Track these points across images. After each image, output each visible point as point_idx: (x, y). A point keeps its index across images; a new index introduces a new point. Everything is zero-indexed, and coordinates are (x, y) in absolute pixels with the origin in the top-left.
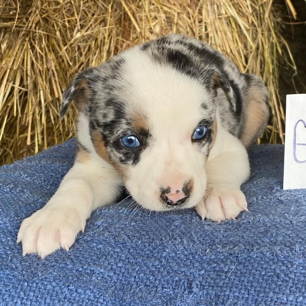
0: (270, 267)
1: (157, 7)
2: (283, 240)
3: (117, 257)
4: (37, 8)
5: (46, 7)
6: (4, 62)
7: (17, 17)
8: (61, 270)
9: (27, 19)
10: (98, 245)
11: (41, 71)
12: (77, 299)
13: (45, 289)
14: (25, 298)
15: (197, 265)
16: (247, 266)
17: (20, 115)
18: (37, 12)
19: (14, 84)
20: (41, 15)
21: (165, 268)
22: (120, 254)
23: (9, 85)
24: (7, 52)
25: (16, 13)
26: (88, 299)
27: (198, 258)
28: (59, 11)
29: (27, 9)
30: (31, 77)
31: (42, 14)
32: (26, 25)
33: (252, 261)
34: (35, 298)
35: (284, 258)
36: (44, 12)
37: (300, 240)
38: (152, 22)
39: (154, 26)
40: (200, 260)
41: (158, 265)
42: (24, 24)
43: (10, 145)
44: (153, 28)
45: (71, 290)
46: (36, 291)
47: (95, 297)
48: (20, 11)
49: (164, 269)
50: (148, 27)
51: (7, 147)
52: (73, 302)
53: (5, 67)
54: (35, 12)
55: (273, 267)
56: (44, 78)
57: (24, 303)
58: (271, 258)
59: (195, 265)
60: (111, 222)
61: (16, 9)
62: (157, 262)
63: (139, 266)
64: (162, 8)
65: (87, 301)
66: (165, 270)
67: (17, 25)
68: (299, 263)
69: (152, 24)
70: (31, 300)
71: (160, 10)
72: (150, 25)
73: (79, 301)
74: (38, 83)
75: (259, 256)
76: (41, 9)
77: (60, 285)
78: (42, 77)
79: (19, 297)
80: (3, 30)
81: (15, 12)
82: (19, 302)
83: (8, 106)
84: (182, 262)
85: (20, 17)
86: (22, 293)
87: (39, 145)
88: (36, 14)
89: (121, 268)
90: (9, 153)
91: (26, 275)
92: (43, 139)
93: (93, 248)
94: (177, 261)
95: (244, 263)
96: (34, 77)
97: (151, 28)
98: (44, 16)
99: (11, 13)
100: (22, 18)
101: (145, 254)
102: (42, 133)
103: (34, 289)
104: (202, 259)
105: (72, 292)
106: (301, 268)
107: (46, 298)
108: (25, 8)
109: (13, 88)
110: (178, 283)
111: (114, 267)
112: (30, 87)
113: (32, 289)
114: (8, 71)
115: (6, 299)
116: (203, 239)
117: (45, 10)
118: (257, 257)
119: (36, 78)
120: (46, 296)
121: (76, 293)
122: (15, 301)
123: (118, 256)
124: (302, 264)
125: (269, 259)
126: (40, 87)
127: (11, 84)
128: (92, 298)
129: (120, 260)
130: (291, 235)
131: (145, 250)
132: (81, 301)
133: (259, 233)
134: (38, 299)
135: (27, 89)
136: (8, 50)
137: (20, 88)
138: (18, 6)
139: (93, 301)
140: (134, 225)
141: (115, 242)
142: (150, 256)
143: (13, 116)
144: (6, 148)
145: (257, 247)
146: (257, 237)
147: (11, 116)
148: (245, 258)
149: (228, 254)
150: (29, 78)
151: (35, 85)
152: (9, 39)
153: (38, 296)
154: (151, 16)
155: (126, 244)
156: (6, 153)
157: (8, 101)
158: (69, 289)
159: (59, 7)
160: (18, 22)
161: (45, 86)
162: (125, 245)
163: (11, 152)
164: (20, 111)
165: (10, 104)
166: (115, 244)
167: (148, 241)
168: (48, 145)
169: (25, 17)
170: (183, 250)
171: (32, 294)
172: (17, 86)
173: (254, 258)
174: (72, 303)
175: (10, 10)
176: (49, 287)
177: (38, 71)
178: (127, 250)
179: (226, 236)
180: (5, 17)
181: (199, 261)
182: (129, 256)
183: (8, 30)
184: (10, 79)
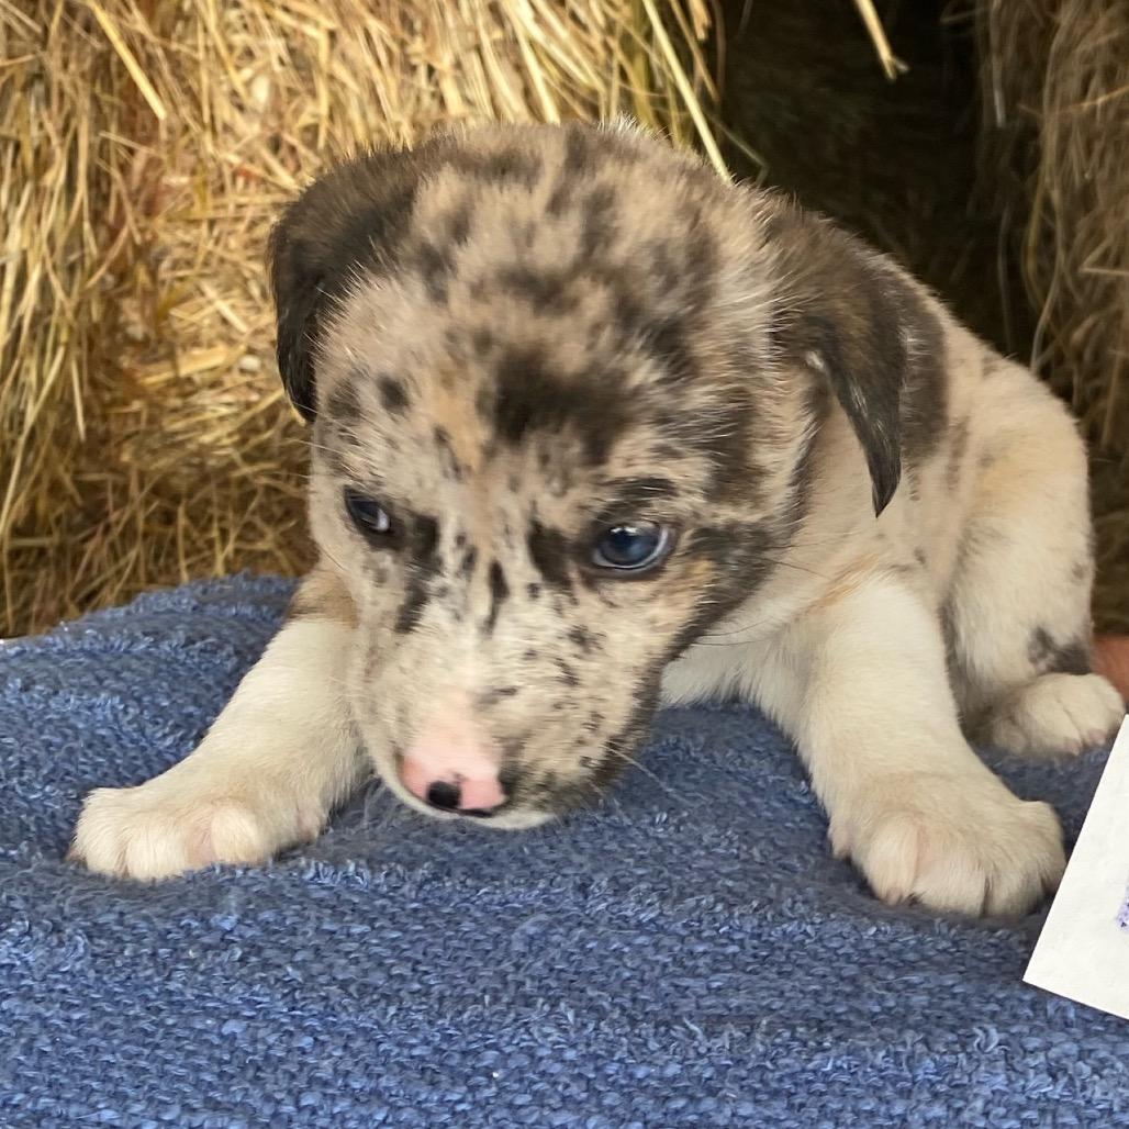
0: (888, 1109)
1: (253, 15)
2: (931, 1005)
3: (301, 1070)
10: (225, 1021)
15: (611, 1099)
16: (802, 1105)
21: (492, 1112)
22: (311, 1060)
27: (617, 1073)
33: (820, 1086)
35: (937, 1074)
37: (994, 1007)
38: (238, 68)
39: (248, 84)
40: (623, 1082)
41: (460, 1101)
44: (241, 90)
49: (486, 1117)
50: (225, 88)
55: (898, 1109)
58: (890, 1072)
59: (607, 1101)
60: (276, 922)
62: (458, 1089)
63: (387, 1103)
64: (268, 17)
66: (490, 1120)
68: (993, 1092)
69: (238, 79)
71: (264, 23)
72: (230, 81)
75: (845, 1066)
84: (556, 1091)
89: (314, 1112)
93: (205, 1036)
94: (535, 1087)
95: (790, 1095)
97: (234, 93)
101: (412, 1057)
104: (631, 1076)
106: (1002, 1111)
111: (288, 1109)
116: (634, 1000)
118: (837, 1069)
123: (302, 1065)
124: (1003, 1093)
125: (882, 1078)
129: (311, 1081)
130: (957, 990)
131: (414, 1041)
133: (842, 979)
140: (363, 935)
141: (294, 1009)
142: (433, 1066)
145: (837, 1032)
146: (836, 993)
148: (792, 1075)
149: (732, 1059)
154: (231, 48)
155: (334, 1016)
162: (331, 1019)
166: (293, 1017)
167: (424, 1007)
170: (559, 1043)
173: (826, 1075)
178: (340, 1041)
179: (719, 988)
181: (622, 1086)
182: (347, 1065)
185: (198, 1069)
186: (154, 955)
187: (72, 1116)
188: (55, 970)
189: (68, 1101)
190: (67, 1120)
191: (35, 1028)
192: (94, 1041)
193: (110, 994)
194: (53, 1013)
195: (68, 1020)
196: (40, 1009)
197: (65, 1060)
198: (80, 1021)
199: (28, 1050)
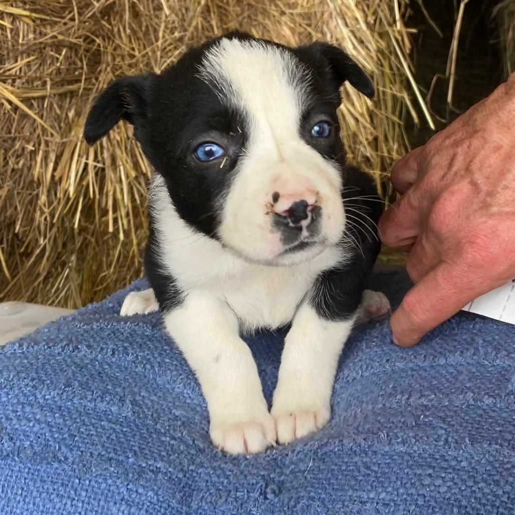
4: (108, 65)
5: (119, 62)
6: (73, 133)
7: (84, 77)
8: (119, 465)
9: (97, 79)
11: (120, 142)
12: (137, 500)
13: (99, 488)
14: (76, 498)
17: (97, 197)
18: (109, 69)
19: (87, 159)
20: (113, 73)
23: (81, 162)
24: (76, 120)
25: (82, 73)
26: (150, 502)
28: (136, 65)
29: (96, 67)
30: (108, 150)
31: (115, 71)
32: (96, 86)
34: (87, 499)
36: (118, 67)
42: (94, 85)
43: (91, 231)
45: (131, 490)
46: (89, 491)
47: (158, 500)
48: (88, 69)
51: (88, 234)
52: (132, 504)
53: (75, 139)
54: (106, 69)
56: (123, 149)
57: (75, 504)
61: (82, 68)
65: (149, 504)
67: (85, 87)
70: (83, 502)
73: (138, 503)
74: (116, 157)
76: (114, 65)
77: (118, 483)
78: (121, 149)
79: (69, 497)
80: (69, 95)
81: (81, 71)
82: (69, 503)
83: (83, 186)
85: (88, 77)
86: (72, 492)
87: (124, 231)
88: (107, 72)
90: (90, 241)
91: (77, 471)
92: (129, 222)
96: (111, 149)
98: (117, 73)
99: (77, 73)
100: (90, 78)
102: (128, 215)
103: (87, 488)
105: (131, 493)
107: (100, 500)
108: (94, 66)
109: (86, 165)
110: (254, 487)
112: (108, 162)
113: (84, 487)
114: (79, 144)
115: (53, 499)
117: (117, 65)
119: (114, 151)
120: (100, 496)
121: (135, 494)
122: (64, 502)
126: (119, 162)
127: (84, 160)
128: (155, 500)
132: (141, 503)
134: (91, 500)
135: (104, 164)
136: (77, 118)
137: (95, 164)
138: (85, 63)
139: (157, 505)
143: (90, 198)
144: (86, 235)
147: (87, 198)
150: (105, 151)
151: (114, 159)
152: (77, 104)
153: (91, 497)
156: (87, 241)
157: (82, 179)
158: (128, 489)
159: (134, 60)
160: (87, 84)
161: (126, 160)
163: (93, 240)
164: (97, 192)
165: (85, 183)
168: (136, 229)
169: (93, 76)
171: (84, 494)
172: (91, 162)
174: (131, 506)
175: (75, 70)
176: (104, 485)
177: (115, 142)
180: (69, 79)
183: (75, 94)
184: (82, 154)
185: (160, 451)
186: (152, 415)
187: (120, 459)
188: (120, 414)
189: (119, 455)
190: (118, 461)
191: (111, 431)
192: (129, 438)
193: (137, 426)
194: (118, 428)
195: (122, 431)
196: (113, 426)
197: (119, 442)
198: (126, 431)
199: (108, 438)
